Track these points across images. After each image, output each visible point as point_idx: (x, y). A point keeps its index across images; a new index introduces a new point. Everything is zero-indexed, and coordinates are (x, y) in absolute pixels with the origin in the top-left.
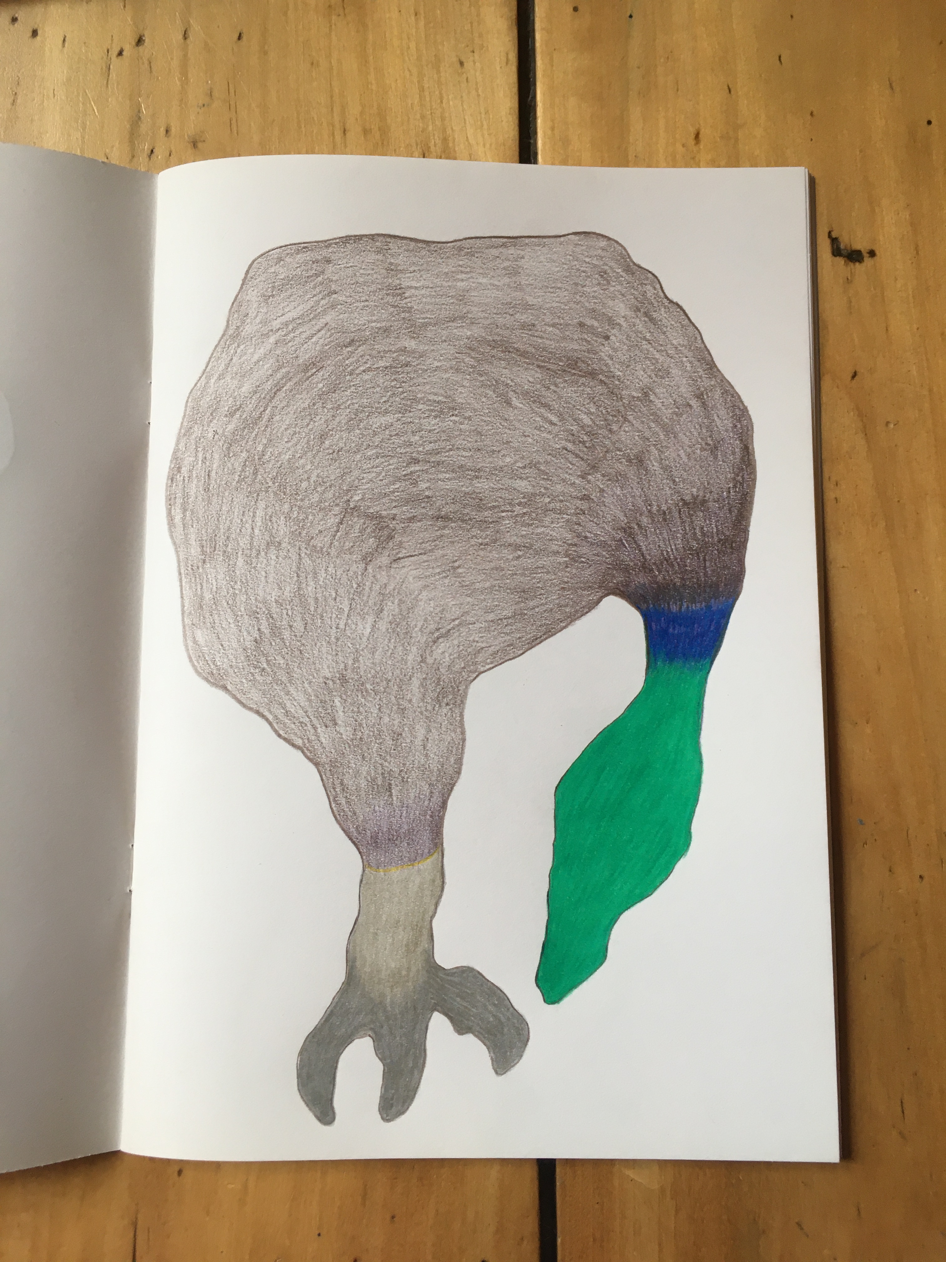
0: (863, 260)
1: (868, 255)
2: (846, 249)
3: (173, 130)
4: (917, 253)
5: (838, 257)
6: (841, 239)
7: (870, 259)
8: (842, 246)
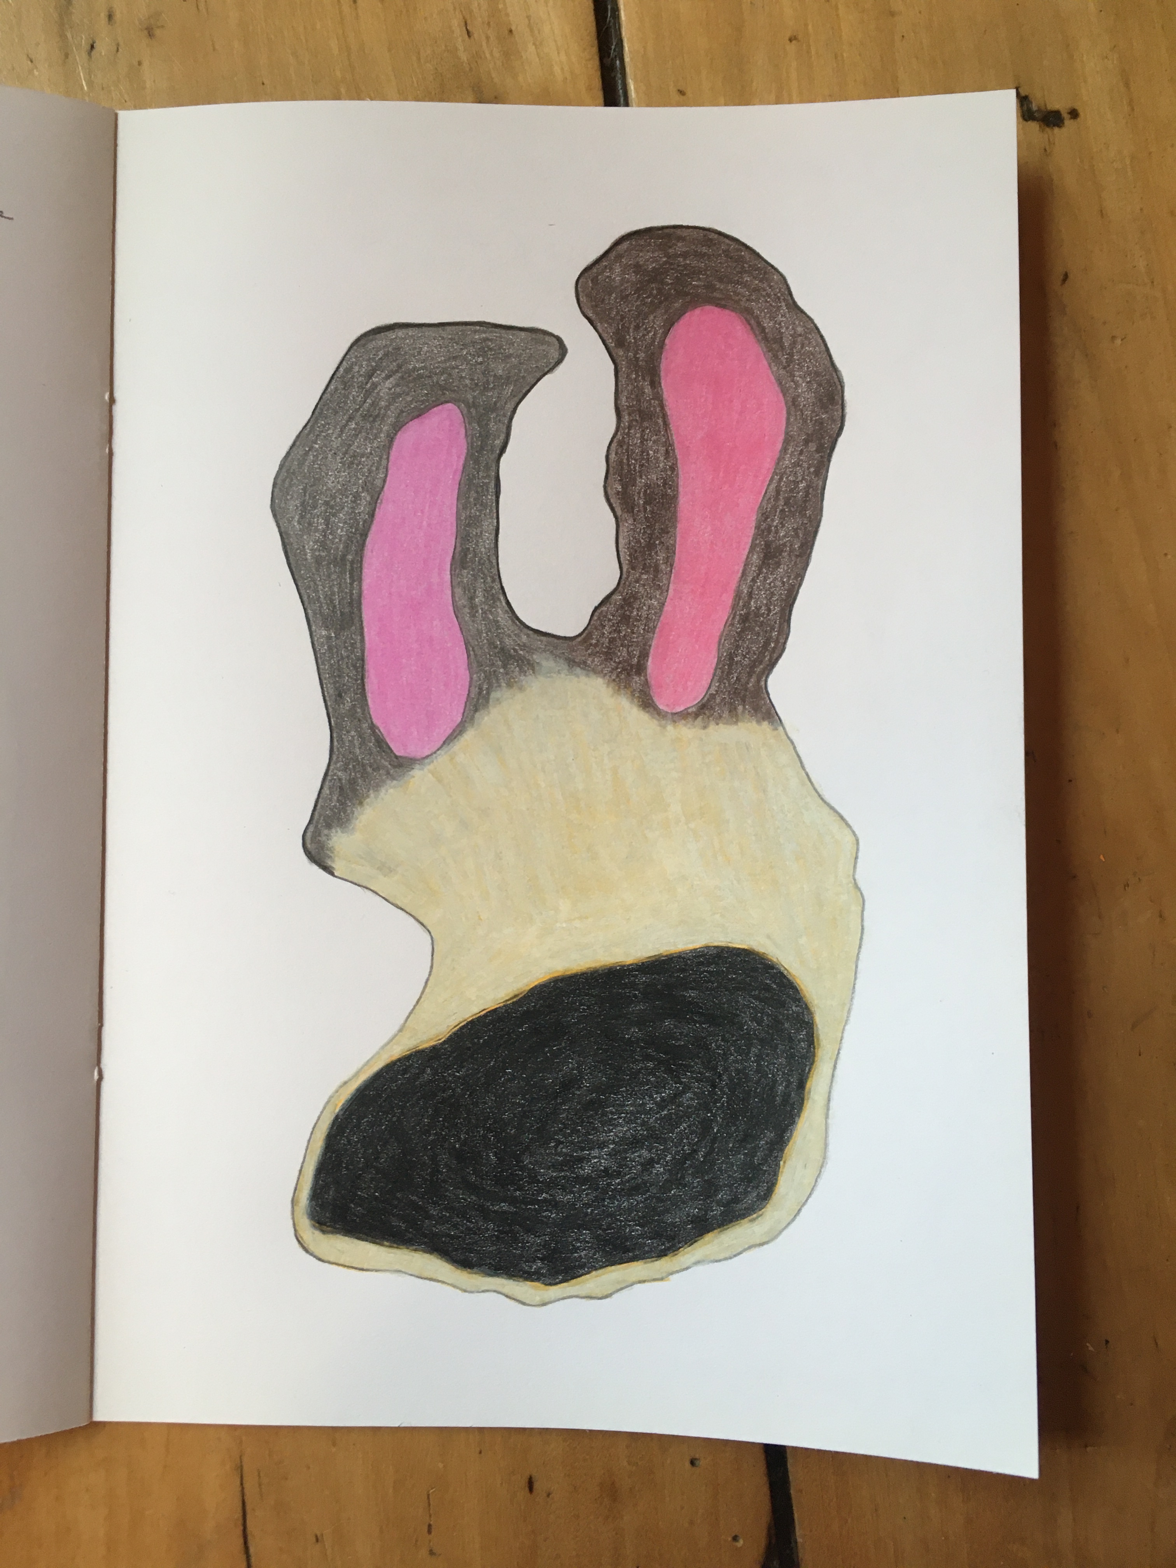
0: (1064, 123)
1: (1069, 116)
2: (1039, 110)
3: (118, 16)
4: (1133, 109)
5: (1029, 122)
6: (1031, 97)
7: (1072, 120)
8: (1034, 107)
